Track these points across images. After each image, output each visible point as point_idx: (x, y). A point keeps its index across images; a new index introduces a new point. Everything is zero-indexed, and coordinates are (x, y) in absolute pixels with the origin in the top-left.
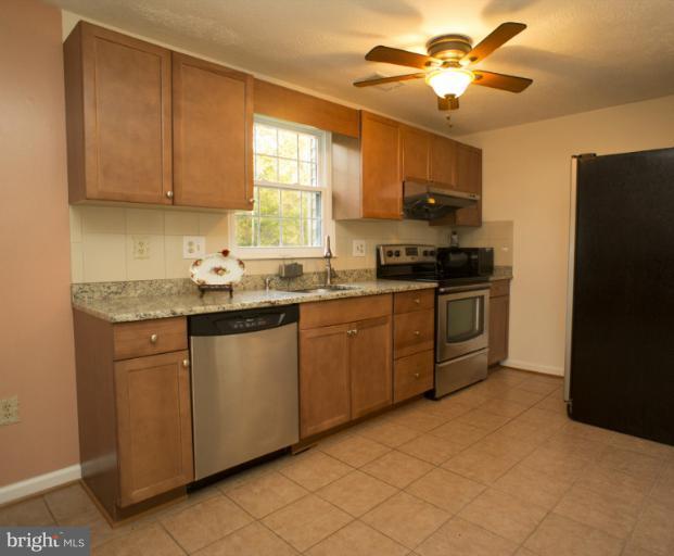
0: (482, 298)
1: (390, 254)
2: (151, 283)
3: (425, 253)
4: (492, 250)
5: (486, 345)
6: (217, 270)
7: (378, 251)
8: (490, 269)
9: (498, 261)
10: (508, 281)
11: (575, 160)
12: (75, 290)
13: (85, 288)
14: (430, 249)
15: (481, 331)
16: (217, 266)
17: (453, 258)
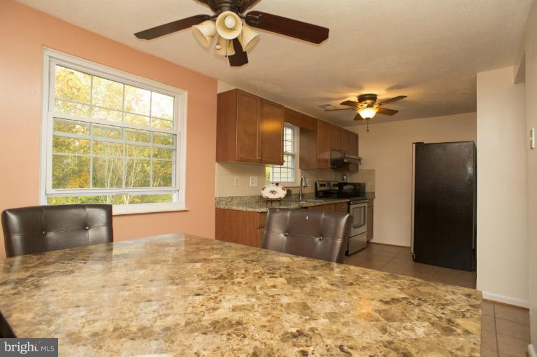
0: (365, 207)
1: (321, 185)
2: (241, 197)
3: (334, 185)
4: (364, 184)
5: (366, 230)
6: (273, 192)
7: (316, 184)
8: (364, 193)
9: (368, 190)
10: (373, 199)
11: (414, 145)
12: (217, 200)
13: (220, 200)
14: (336, 183)
15: (364, 224)
16: (272, 190)
17: (345, 187)
